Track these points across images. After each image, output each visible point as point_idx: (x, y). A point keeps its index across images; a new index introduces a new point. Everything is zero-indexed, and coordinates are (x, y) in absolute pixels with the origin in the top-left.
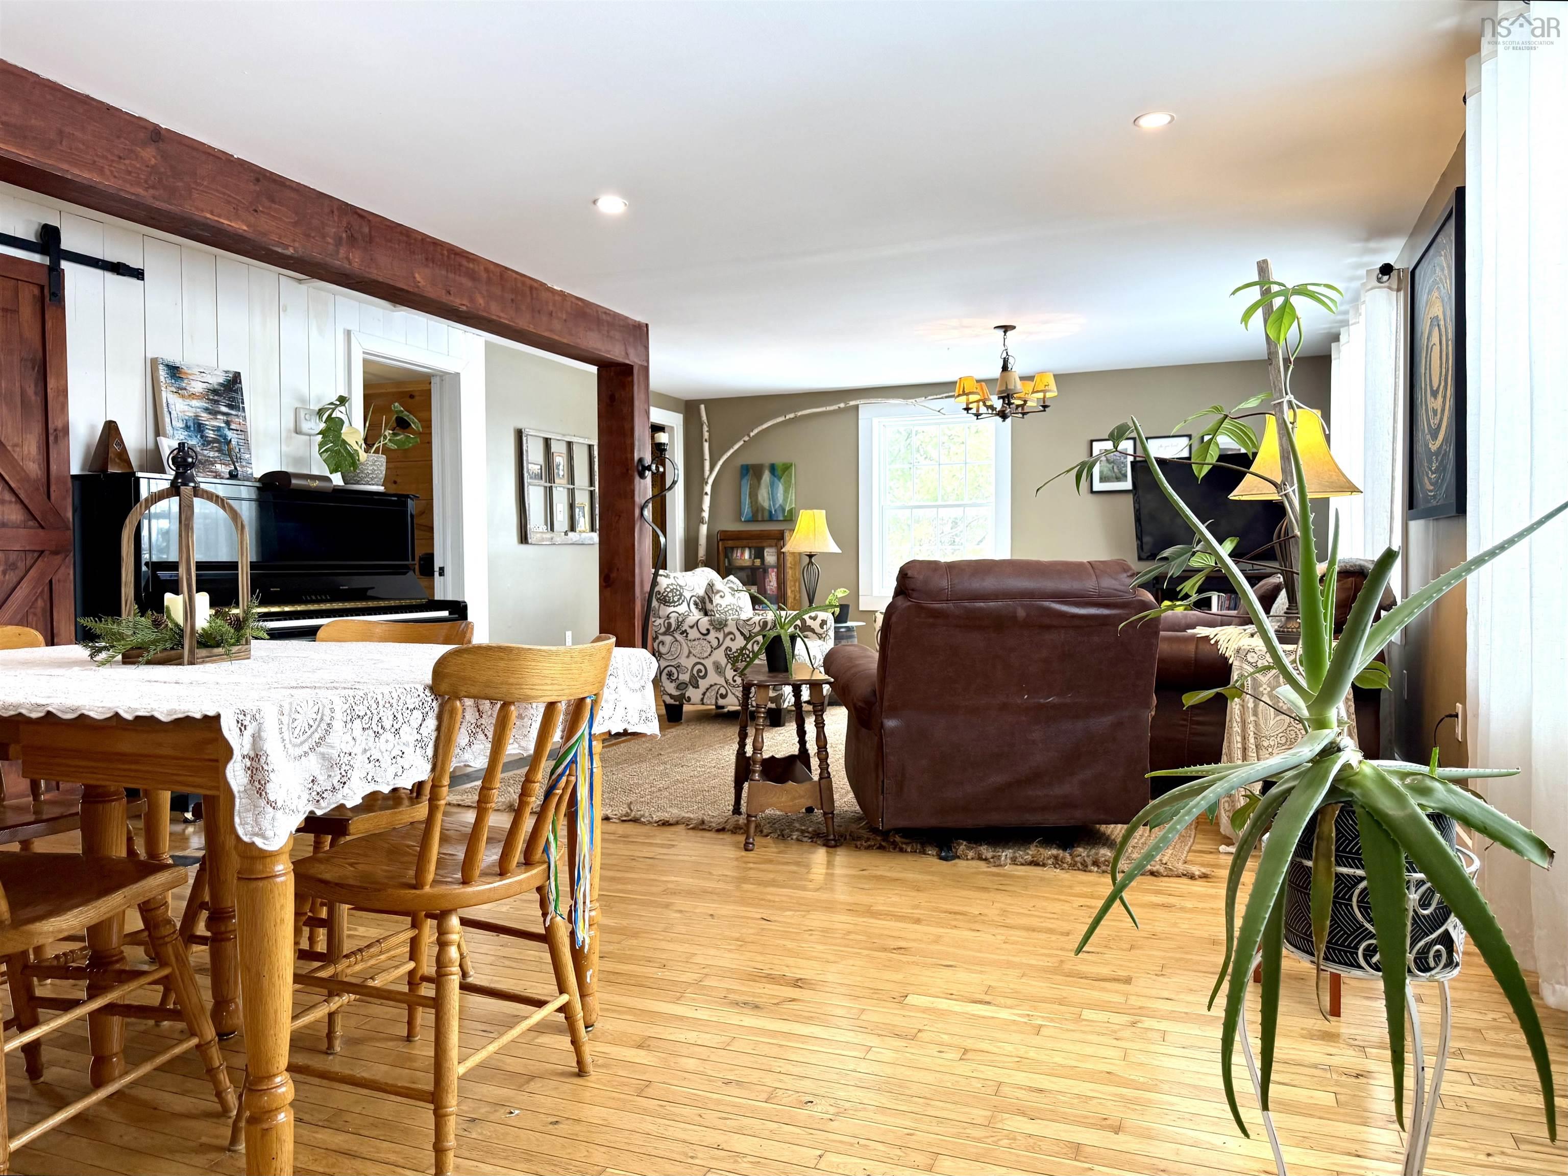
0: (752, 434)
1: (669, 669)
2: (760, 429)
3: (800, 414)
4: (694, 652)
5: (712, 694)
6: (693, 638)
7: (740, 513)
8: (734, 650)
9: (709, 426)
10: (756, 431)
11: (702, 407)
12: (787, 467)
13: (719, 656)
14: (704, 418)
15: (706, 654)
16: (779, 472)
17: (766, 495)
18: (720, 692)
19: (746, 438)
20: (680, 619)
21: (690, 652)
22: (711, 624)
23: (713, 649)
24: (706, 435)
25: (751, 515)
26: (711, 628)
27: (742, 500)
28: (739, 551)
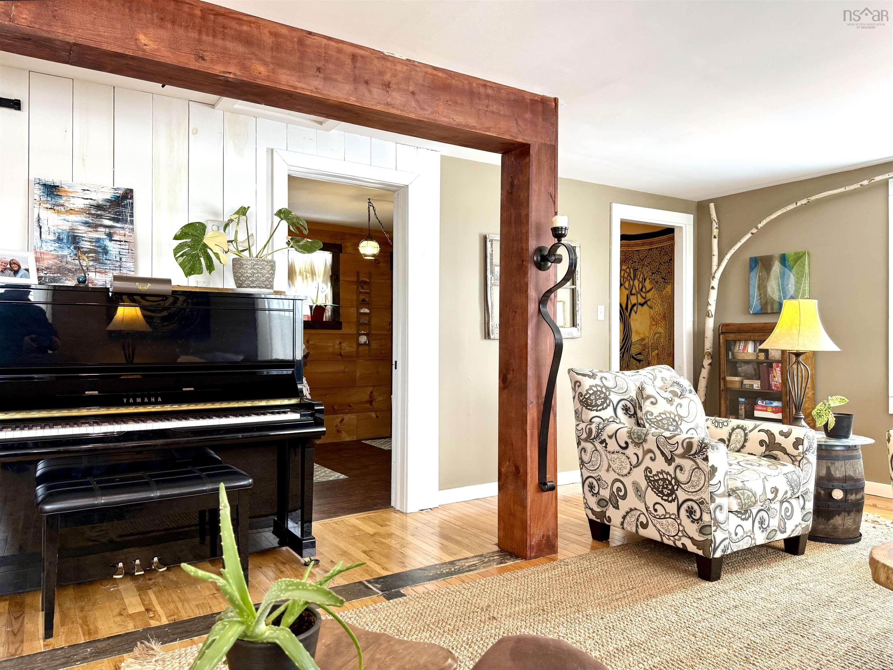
0: (760, 226)
1: (590, 480)
2: (768, 219)
3: (813, 198)
4: (613, 466)
5: (631, 519)
6: (612, 450)
7: (749, 307)
8: (654, 472)
9: (719, 223)
10: (764, 222)
11: (712, 205)
12: (799, 257)
13: (638, 475)
14: (714, 215)
15: (625, 472)
16: (790, 261)
17: (775, 286)
18: (640, 520)
19: (754, 231)
20: (601, 426)
21: (609, 466)
22: (630, 437)
23: (633, 467)
24: (715, 232)
25: (759, 308)
26: (629, 441)
27: (751, 293)
28: (742, 344)
